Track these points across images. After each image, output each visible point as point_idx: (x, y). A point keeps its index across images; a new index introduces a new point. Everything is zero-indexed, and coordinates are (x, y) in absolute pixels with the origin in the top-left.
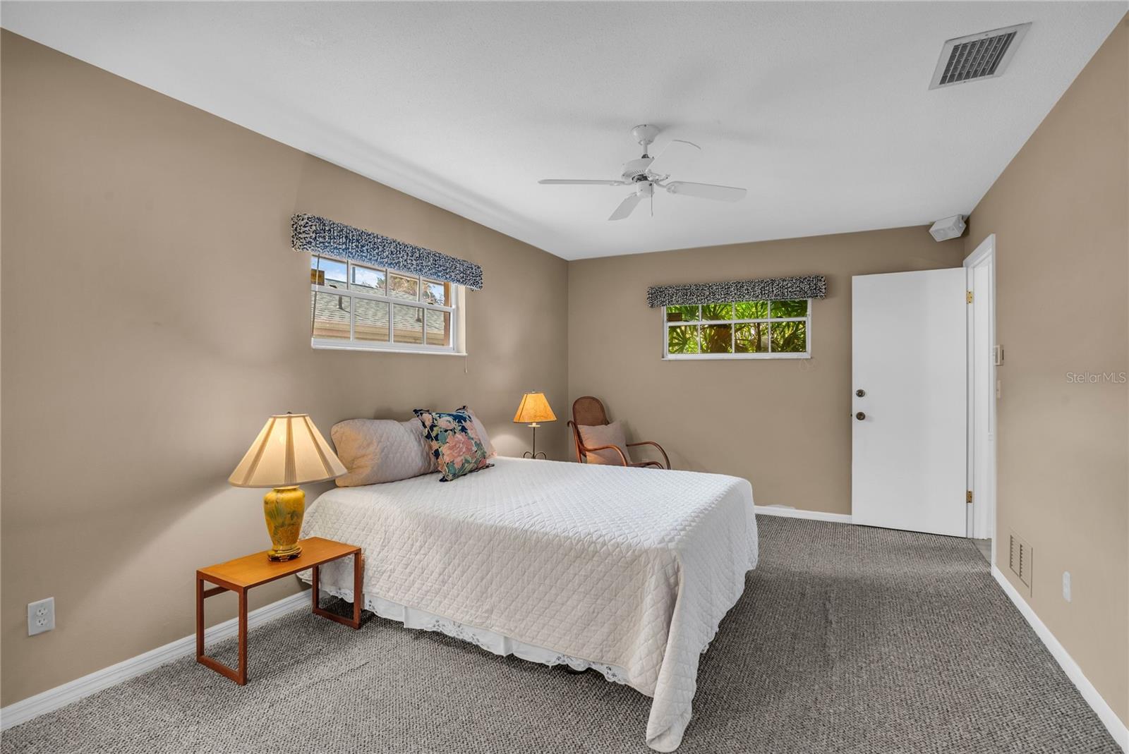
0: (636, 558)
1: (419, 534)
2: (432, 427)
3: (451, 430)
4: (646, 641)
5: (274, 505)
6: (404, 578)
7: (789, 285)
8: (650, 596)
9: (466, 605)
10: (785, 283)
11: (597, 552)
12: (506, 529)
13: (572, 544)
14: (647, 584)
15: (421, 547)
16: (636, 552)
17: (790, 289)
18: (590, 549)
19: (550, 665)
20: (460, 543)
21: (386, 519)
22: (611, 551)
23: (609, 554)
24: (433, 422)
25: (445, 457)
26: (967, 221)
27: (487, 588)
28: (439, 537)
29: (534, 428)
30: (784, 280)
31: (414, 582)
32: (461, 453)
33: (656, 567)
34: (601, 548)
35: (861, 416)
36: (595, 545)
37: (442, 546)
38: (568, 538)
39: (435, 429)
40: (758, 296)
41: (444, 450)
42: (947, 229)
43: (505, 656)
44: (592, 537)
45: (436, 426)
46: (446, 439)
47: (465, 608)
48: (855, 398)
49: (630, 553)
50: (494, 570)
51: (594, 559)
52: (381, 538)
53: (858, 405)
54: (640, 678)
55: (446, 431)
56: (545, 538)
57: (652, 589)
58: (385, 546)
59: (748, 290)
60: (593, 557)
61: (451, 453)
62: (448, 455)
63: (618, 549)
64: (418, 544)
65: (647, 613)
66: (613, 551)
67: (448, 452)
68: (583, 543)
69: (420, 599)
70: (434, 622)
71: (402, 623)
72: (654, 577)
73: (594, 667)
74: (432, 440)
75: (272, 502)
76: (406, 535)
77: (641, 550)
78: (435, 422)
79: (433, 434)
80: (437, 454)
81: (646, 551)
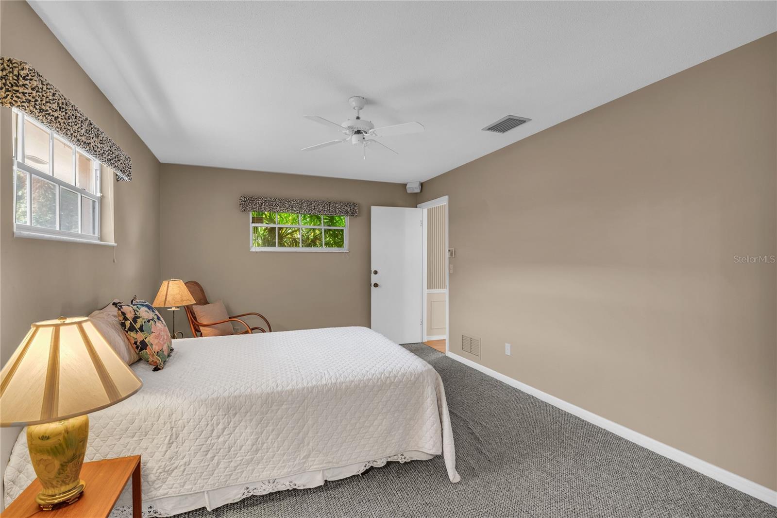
0: (417, 379)
1: (221, 417)
2: (135, 319)
3: (152, 320)
4: (432, 426)
5: (61, 438)
6: (206, 464)
7: (339, 207)
8: (429, 399)
9: (284, 461)
10: (337, 205)
11: (392, 383)
12: (317, 387)
13: (374, 383)
14: (425, 392)
15: (224, 429)
16: (416, 375)
17: (340, 209)
18: (387, 383)
19: (360, 473)
20: (272, 411)
21: (170, 416)
22: (401, 379)
23: (401, 381)
24: (135, 314)
25: (154, 347)
26: (422, 184)
27: (304, 439)
28: (247, 412)
29: (174, 311)
30: (336, 204)
31: (218, 464)
32: (165, 341)
33: (429, 381)
34: (395, 379)
35: (376, 285)
36: (390, 379)
37: (251, 420)
38: (369, 380)
39: (138, 320)
40: (321, 212)
41: (150, 340)
42: (414, 187)
43: (323, 485)
44: (385, 375)
45: (139, 317)
46: (151, 330)
47: (283, 463)
48: (373, 275)
49: (413, 377)
50: (310, 422)
51: (391, 388)
52: (166, 437)
53: (374, 279)
54: (434, 449)
55: (149, 321)
56: (352, 384)
57: (430, 394)
58: (172, 443)
59: (314, 207)
60: (390, 387)
61: (159, 342)
62: (156, 344)
63: (405, 377)
64: (220, 426)
65: (429, 410)
66: (403, 379)
67: (156, 341)
68: (381, 380)
69: (228, 477)
70: (243, 490)
71: (204, 508)
72: (429, 387)
73: (389, 460)
74: (137, 331)
75: (59, 434)
76: (203, 423)
77: (418, 374)
78: (137, 313)
79: (137, 326)
80: (143, 345)
81: (421, 373)
